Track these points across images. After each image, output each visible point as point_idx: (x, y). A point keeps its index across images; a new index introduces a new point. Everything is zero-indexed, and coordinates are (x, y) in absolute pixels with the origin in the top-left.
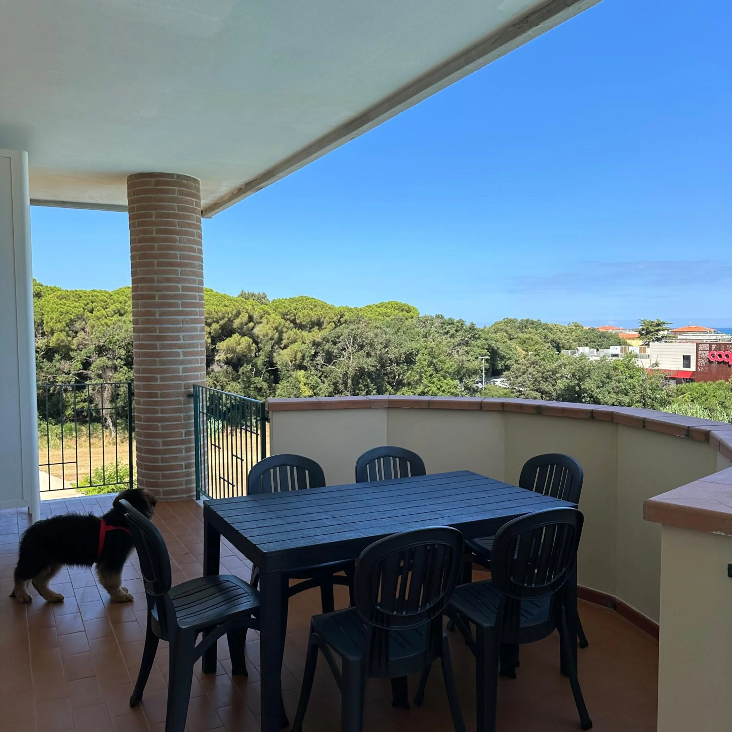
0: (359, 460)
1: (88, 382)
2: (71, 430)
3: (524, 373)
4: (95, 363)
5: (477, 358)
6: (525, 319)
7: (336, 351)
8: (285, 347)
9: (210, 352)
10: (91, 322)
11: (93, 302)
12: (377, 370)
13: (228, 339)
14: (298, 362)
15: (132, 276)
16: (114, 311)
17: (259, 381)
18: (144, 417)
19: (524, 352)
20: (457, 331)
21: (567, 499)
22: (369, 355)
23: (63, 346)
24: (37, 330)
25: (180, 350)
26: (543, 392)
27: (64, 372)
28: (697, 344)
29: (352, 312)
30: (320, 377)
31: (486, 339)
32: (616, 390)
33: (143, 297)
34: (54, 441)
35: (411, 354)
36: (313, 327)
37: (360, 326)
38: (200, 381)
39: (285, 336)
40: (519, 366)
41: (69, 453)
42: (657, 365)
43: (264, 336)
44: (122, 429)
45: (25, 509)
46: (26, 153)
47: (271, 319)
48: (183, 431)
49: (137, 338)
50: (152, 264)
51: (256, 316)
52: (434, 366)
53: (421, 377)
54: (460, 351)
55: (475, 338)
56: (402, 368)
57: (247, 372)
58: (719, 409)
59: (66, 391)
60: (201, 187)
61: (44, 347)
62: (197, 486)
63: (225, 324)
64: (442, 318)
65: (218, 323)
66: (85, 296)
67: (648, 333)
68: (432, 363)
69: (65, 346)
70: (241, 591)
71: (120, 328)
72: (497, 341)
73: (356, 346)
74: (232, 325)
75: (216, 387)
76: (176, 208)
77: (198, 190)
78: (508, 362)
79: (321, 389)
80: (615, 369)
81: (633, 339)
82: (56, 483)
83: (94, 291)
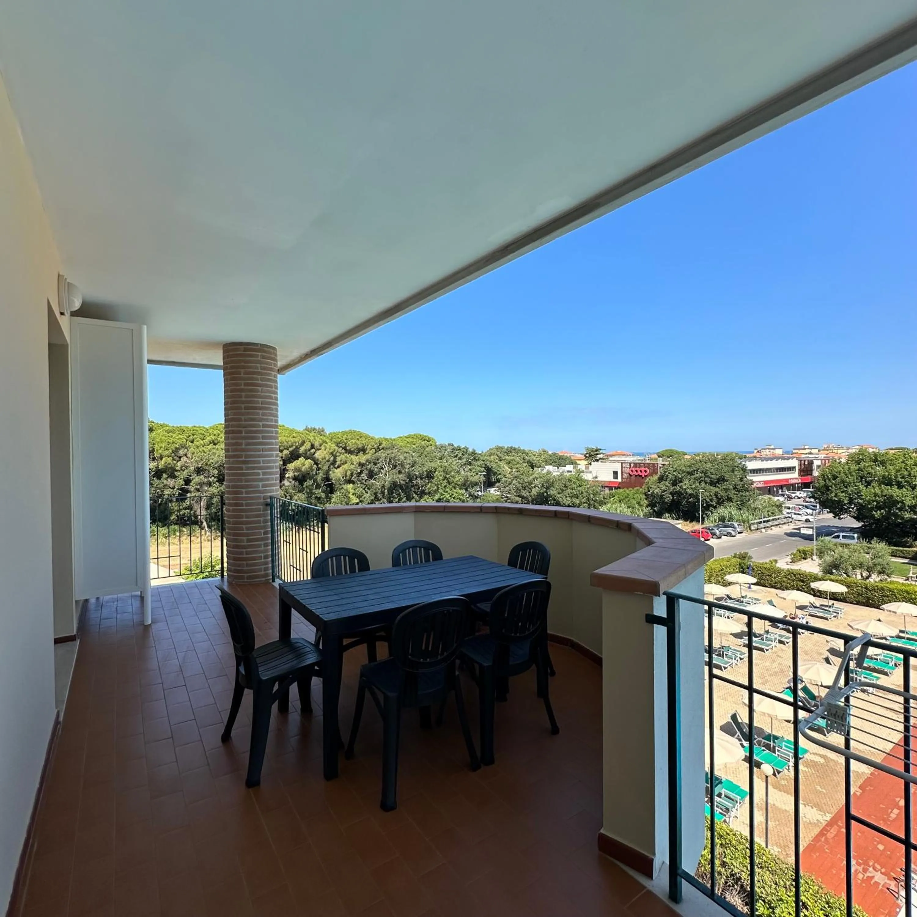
0: (394, 550)
1: (188, 495)
2: (175, 531)
3: (510, 484)
4: (194, 480)
5: (477, 474)
6: (510, 446)
7: (376, 470)
8: (339, 467)
9: (282, 470)
10: (192, 450)
11: (193, 435)
12: (406, 483)
13: (295, 462)
14: (348, 478)
15: (225, 416)
16: (210, 442)
17: (319, 492)
18: (233, 521)
19: (509, 470)
20: (463, 455)
21: (540, 573)
22: (400, 472)
23: (170, 467)
24: (150, 456)
25: (260, 471)
26: (523, 497)
27: (170, 487)
28: (622, 463)
29: (388, 441)
30: (364, 489)
31: (484, 461)
32: (571, 495)
33: (233, 432)
34: (162, 539)
35: (431, 471)
36: (359, 452)
37: (394, 451)
38: (275, 493)
39: (338, 459)
40: (506, 479)
41: (174, 549)
42: (596, 477)
43: (323, 459)
44: (214, 529)
45: (139, 593)
46: (145, 327)
47: (328, 447)
48: (262, 531)
49: (227, 462)
50: (240, 408)
51: (317, 444)
52: (447, 480)
53: (438, 488)
54: (466, 469)
55: (475, 459)
56: (424, 482)
57: (309, 485)
58: (637, 507)
59: (171, 501)
60: (278, 353)
61: (155, 469)
62: (273, 571)
63: (293, 451)
64: (453, 445)
65: (288, 450)
66: (188, 431)
67: (590, 456)
68: (446, 477)
69: (171, 468)
70: (308, 649)
71: (214, 454)
72: (491, 462)
73: (391, 466)
74: (298, 451)
75: (286, 497)
76: (259, 368)
77: (276, 355)
78: (499, 477)
79: (365, 498)
80: (570, 480)
81: (581, 460)
82: (164, 572)
83: (195, 426)
